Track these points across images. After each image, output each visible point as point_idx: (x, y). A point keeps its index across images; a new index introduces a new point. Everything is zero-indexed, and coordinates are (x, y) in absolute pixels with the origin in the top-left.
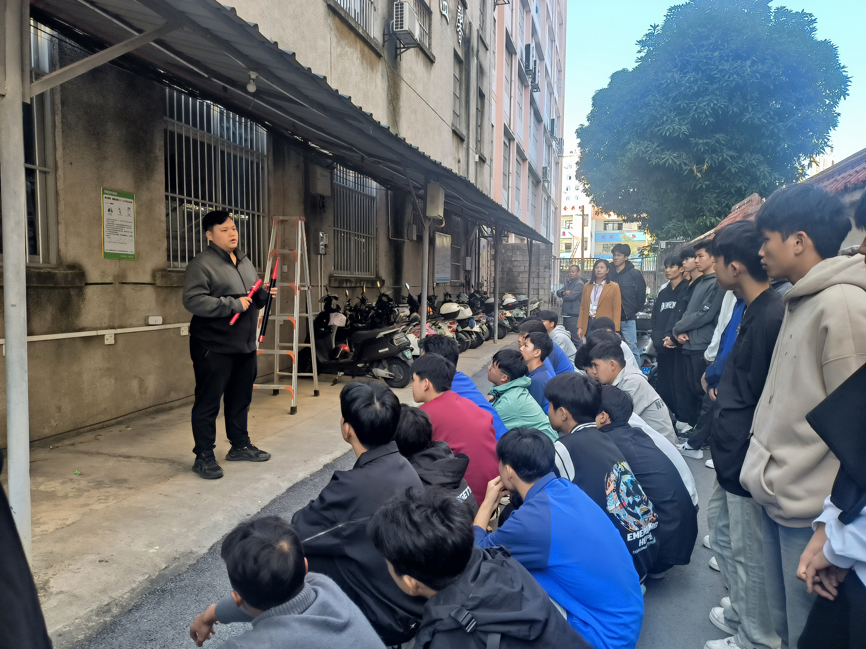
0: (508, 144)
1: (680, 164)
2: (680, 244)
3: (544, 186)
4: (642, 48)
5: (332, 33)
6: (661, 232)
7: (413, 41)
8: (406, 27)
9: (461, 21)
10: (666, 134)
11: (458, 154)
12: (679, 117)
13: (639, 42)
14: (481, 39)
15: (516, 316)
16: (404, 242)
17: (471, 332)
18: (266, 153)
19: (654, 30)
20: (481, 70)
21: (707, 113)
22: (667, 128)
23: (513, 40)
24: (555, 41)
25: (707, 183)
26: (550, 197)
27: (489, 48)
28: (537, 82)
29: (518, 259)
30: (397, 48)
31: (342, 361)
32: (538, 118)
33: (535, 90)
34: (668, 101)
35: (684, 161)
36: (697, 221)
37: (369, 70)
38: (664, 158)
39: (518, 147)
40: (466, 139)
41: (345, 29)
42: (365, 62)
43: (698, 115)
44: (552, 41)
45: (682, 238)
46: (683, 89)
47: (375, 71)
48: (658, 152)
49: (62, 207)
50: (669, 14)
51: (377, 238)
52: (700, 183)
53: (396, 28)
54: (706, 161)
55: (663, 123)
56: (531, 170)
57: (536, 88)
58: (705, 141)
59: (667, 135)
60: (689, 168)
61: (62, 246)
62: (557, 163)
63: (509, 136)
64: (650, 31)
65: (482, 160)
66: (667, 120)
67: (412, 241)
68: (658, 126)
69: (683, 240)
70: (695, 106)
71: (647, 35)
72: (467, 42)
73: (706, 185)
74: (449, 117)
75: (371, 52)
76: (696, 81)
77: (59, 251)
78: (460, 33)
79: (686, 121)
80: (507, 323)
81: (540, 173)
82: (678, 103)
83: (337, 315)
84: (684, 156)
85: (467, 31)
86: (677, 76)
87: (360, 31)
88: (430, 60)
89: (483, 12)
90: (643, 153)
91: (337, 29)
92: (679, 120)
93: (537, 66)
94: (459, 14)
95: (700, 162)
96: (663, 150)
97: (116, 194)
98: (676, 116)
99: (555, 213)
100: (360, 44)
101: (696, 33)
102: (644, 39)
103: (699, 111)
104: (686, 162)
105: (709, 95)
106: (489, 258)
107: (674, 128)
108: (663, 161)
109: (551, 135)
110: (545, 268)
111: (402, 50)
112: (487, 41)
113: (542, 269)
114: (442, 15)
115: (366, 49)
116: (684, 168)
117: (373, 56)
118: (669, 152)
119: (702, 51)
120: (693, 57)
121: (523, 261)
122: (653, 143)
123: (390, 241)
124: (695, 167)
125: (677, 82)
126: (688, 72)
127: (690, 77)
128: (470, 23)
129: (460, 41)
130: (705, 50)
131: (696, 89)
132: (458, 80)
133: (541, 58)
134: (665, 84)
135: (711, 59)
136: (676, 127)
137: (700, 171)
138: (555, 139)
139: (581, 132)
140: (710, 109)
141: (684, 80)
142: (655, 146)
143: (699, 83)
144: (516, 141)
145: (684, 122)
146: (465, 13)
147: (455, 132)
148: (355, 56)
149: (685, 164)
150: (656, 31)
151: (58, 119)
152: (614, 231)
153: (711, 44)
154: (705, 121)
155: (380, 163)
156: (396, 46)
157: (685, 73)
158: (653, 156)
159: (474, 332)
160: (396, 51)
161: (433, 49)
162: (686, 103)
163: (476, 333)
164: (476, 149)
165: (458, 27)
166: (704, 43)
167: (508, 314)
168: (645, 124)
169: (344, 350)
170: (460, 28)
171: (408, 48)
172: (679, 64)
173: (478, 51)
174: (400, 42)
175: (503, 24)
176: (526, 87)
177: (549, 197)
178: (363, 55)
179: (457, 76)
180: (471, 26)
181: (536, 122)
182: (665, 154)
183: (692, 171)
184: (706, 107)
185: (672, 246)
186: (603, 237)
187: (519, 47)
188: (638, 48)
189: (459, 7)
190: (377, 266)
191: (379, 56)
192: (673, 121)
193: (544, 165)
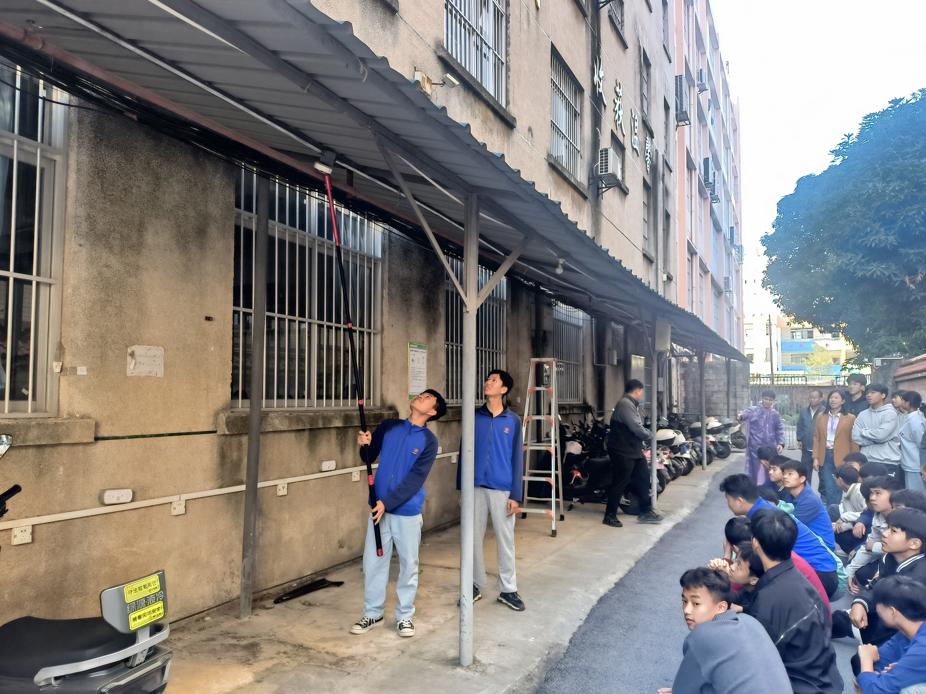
0: (690, 259)
1: (889, 276)
2: (898, 362)
3: (726, 296)
4: (836, 158)
5: (552, 186)
6: (873, 347)
7: (616, 182)
8: (610, 171)
9: (649, 151)
10: (871, 245)
11: (648, 276)
12: (885, 228)
13: (832, 152)
14: (666, 163)
15: (720, 440)
16: (605, 367)
17: (682, 458)
18: (505, 299)
19: (849, 139)
20: (666, 192)
21: (918, 222)
22: (872, 239)
23: (692, 155)
24: (730, 149)
25: (922, 294)
26: (733, 307)
27: (672, 170)
28: (716, 194)
29: (711, 378)
30: (599, 189)
31: (578, 487)
32: (717, 228)
33: (715, 201)
34: (870, 211)
35: (893, 272)
36: (914, 335)
37: (578, 213)
38: (870, 270)
39: (701, 260)
40: (655, 261)
41: (561, 180)
42: (574, 206)
43: (907, 225)
44: (728, 148)
45: (899, 354)
46: (887, 199)
47: (582, 212)
48: (863, 264)
49: (386, 360)
50: (864, 122)
51: (584, 365)
52: (914, 295)
53: (601, 172)
54: (920, 271)
55: (867, 234)
56: (714, 283)
57: (715, 199)
58: (917, 251)
59: (873, 246)
60: (900, 279)
61: (384, 392)
62: (737, 271)
63: (692, 252)
64: (843, 140)
65: (670, 278)
66: (871, 231)
67: (612, 365)
68: (861, 237)
69: (901, 356)
70: (902, 215)
71: (840, 144)
72: (654, 168)
73: (921, 297)
74: (639, 242)
75: (579, 196)
76: (901, 190)
77: (382, 395)
78: (648, 162)
79: (893, 232)
80: (712, 448)
81: (722, 284)
82: (883, 213)
83: (572, 443)
84: (893, 267)
85: (654, 158)
86: (880, 186)
87: (572, 180)
88: (624, 192)
89: (666, 137)
90: (847, 265)
91: (555, 182)
92: (885, 230)
93: (716, 178)
94: (647, 144)
95: (913, 273)
96: (868, 262)
97: (416, 346)
98: (881, 226)
99: (738, 324)
100: (571, 191)
101: (898, 141)
102: (837, 148)
103: (908, 220)
104: (896, 272)
105: (917, 203)
106: (679, 378)
107: (880, 239)
108: (870, 272)
109: (731, 243)
110: (743, 387)
111: (604, 190)
112: (671, 164)
113: (739, 389)
114: (634, 149)
115: (576, 195)
116: (895, 279)
117: (581, 199)
118: (876, 263)
119: (907, 160)
120: (896, 165)
121: (717, 379)
122: (857, 255)
123: (594, 366)
124: (907, 279)
125: (880, 191)
126: (891, 181)
127: (895, 186)
128: (656, 151)
129: (648, 169)
130: (910, 158)
131: (902, 197)
132: (647, 206)
133: (718, 168)
134: (867, 195)
135: (918, 166)
136: (883, 238)
137: (913, 282)
138: (734, 246)
139: (766, 240)
140: (920, 217)
141: (888, 190)
142: (860, 257)
143: (906, 191)
144: (698, 255)
145: (891, 232)
146: (652, 142)
147: (645, 256)
148: (568, 202)
149: (895, 275)
150: (850, 140)
151: (386, 292)
152: (804, 340)
153: (916, 151)
154: (916, 231)
155: (605, 302)
156: (598, 186)
157: (888, 182)
158: (858, 268)
159: (685, 458)
160: (598, 191)
161: (626, 182)
162: (892, 213)
163: (686, 459)
164: (663, 268)
165: (647, 156)
166: (908, 150)
167: (712, 438)
168: (846, 236)
169: (577, 477)
170: (648, 158)
171: (610, 188)
172: (881, 173)
173: (663, 175)
174: (602, 182)
175: (684, 143)
176: (705, 199)
177: (731, 308)
178: (573, 201)
179: (646, 203)
180: (657, 153)
181: (715, 231)
182: (872, 266)
183: (903, 282)
184: (916, 216)
185: (889, 363)
186: (791, 346)
187: (698, 161)
188: (832, 157)
189: (648, 138)
190: (584, 392)
191: (585, 198)
192: (878, 232)
193: (725, 276)
